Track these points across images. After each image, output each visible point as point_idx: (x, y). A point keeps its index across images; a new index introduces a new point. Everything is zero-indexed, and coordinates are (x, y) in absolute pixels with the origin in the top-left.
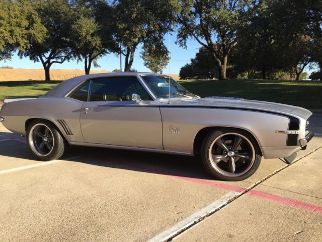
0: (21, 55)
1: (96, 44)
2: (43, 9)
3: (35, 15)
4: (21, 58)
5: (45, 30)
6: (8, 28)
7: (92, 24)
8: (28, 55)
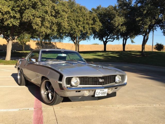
0: (95, 38)
1: (123, 30)
2: (103, 14)
3: (97, 18)
4: (94, 39)
5: (101, 25)
6: (83, 25)
7: (123, 19)
8: (98, 38)
